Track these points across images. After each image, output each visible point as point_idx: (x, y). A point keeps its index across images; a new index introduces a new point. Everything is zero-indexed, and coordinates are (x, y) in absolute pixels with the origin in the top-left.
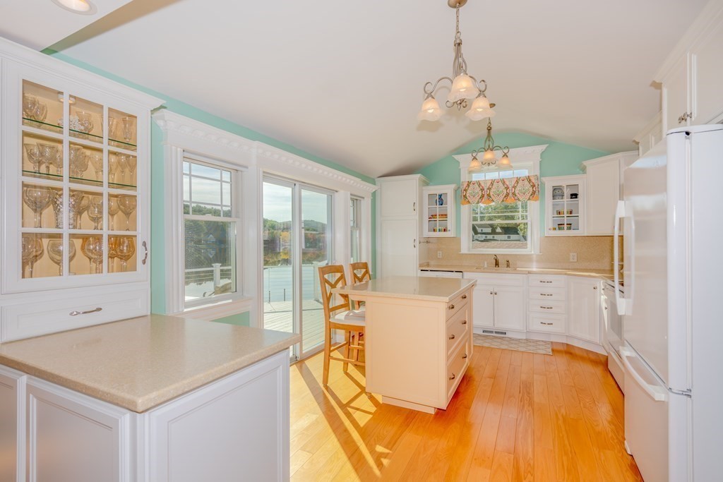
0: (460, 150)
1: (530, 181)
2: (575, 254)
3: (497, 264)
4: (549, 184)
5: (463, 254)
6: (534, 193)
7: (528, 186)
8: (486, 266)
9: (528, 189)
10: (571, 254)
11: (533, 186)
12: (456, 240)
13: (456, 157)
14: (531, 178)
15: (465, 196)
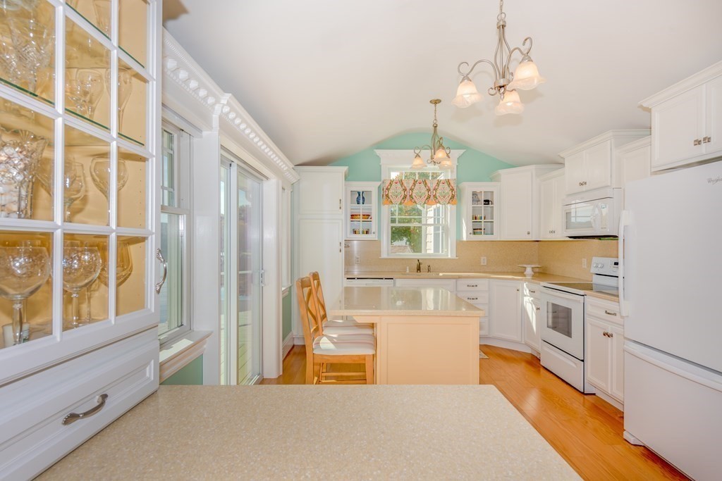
0: (381, 145)
1: (449, 185)
2: (485, 258)
3: (419, 269)
4: (468, 188)
5: (383, 259)
6: (453, 197)
7: (447, 190)
8: (408, 271)
9: (448, 193)
10: (482, 258)
11: (452, 190)
12: (377, 243)
13: (378, 152)
14: (450, 182)
15: (387, 196)
